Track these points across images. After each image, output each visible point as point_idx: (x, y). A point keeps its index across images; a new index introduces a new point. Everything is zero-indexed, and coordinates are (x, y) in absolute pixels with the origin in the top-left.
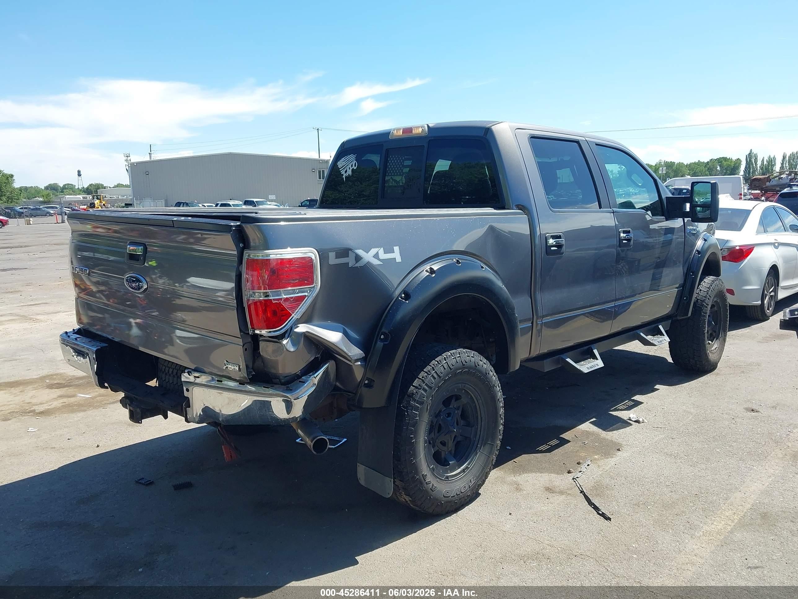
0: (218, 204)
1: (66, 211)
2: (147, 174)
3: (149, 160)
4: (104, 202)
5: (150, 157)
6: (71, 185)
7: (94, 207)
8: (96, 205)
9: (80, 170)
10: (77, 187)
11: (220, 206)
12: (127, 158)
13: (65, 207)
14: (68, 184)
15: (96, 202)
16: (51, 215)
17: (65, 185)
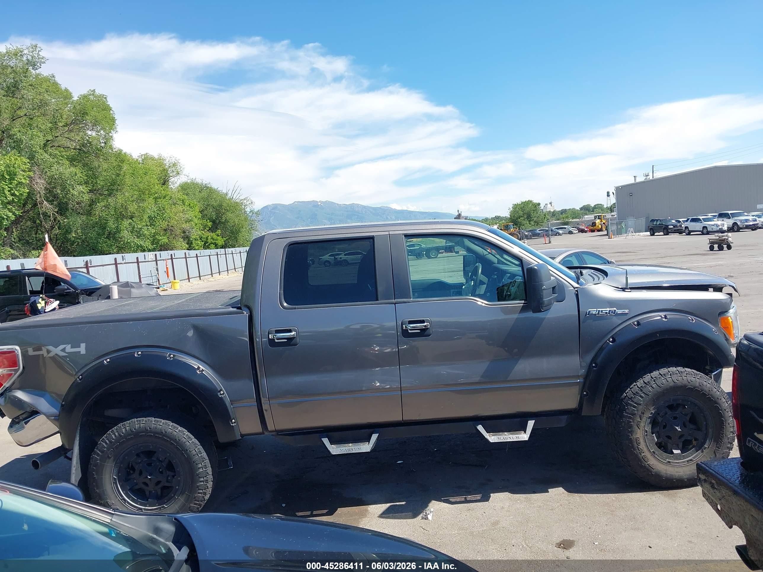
0: (689, 219)
1: (573, 231)
2: (631, 195)
3: (634, 182)
4: (604, 221)
5: (635, 180)
6: (600, 204)
7: (595, 225)
8: (597, 224)
9: (609, 191)
10: (605, 206)
11: (691, 221)
12: (646, 177)
13: (573, 228)
14: (598, 204)
15: (597, 222)
16: (560, 235)
17: (596, 205)
